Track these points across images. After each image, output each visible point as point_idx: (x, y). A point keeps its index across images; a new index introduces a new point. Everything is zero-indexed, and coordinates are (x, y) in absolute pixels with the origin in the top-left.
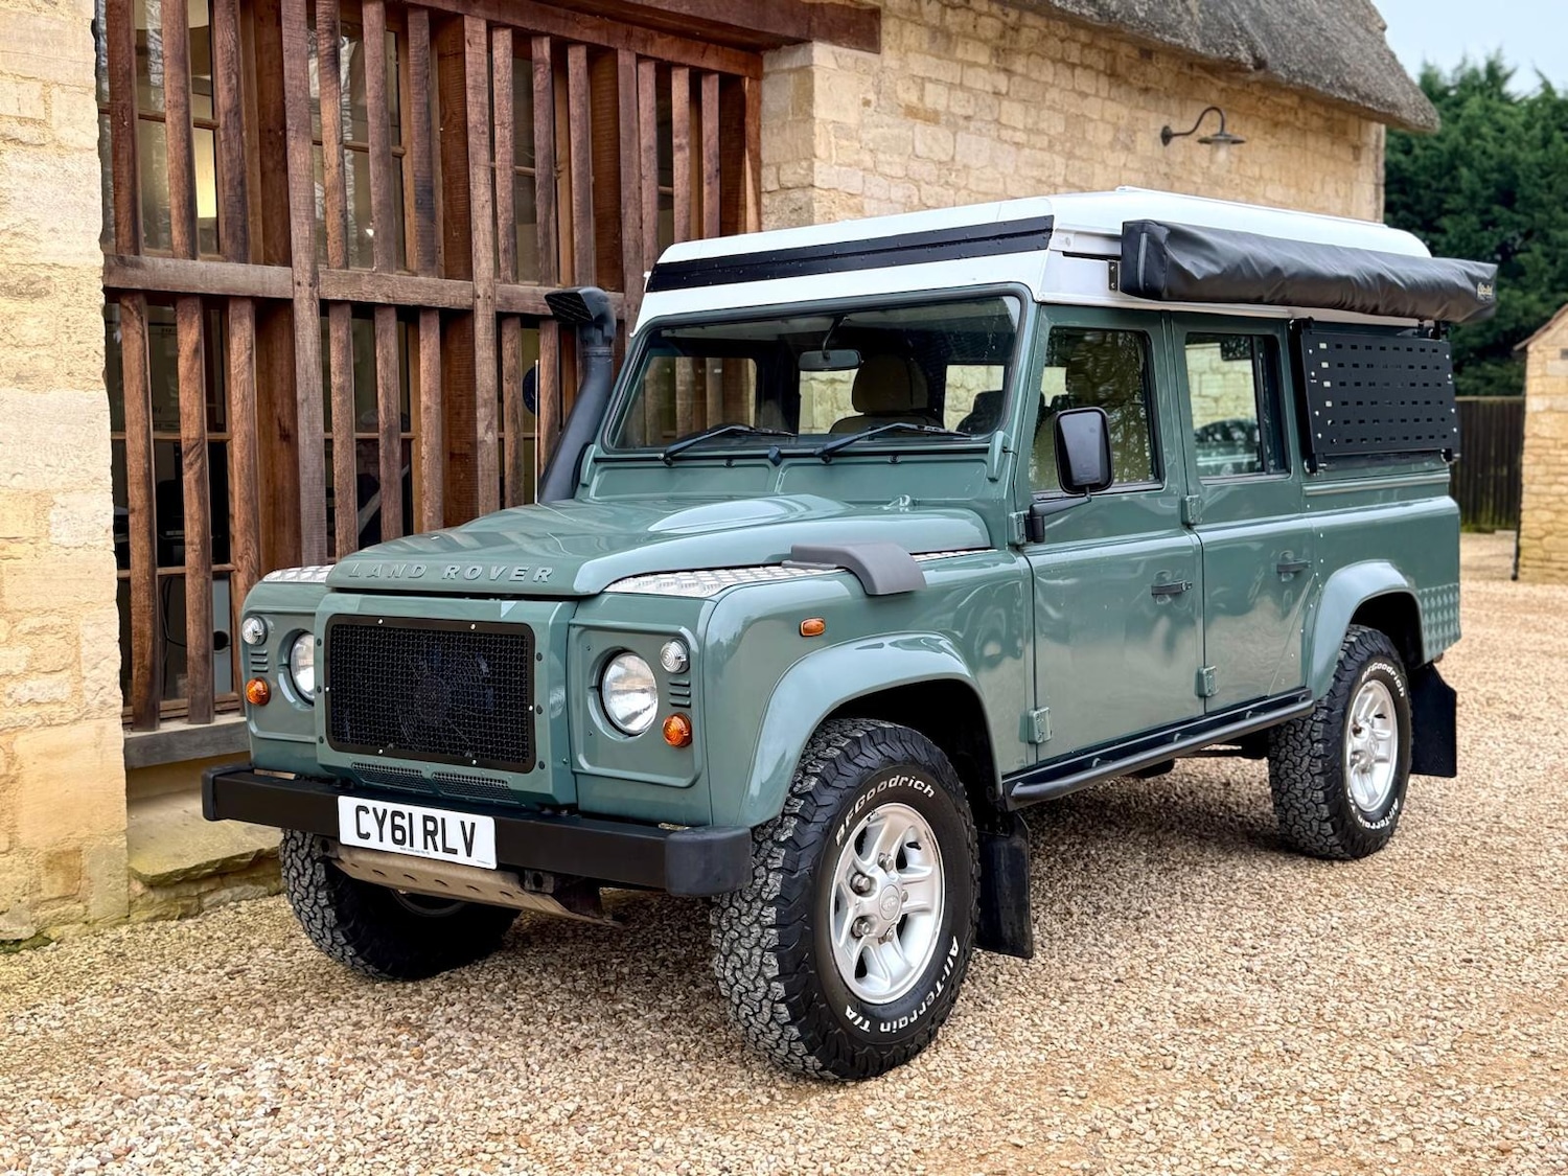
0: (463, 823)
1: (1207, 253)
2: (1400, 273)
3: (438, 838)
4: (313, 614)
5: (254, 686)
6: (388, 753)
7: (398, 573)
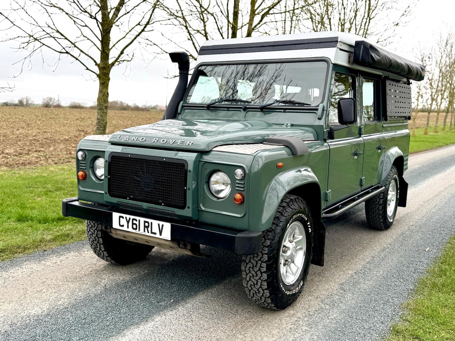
0: (159, 225)
1: (377, 53)
3: (149, 229)
4: (104, 152)
5: (81, 173)
6: (130, 199)
7: (135, 140)
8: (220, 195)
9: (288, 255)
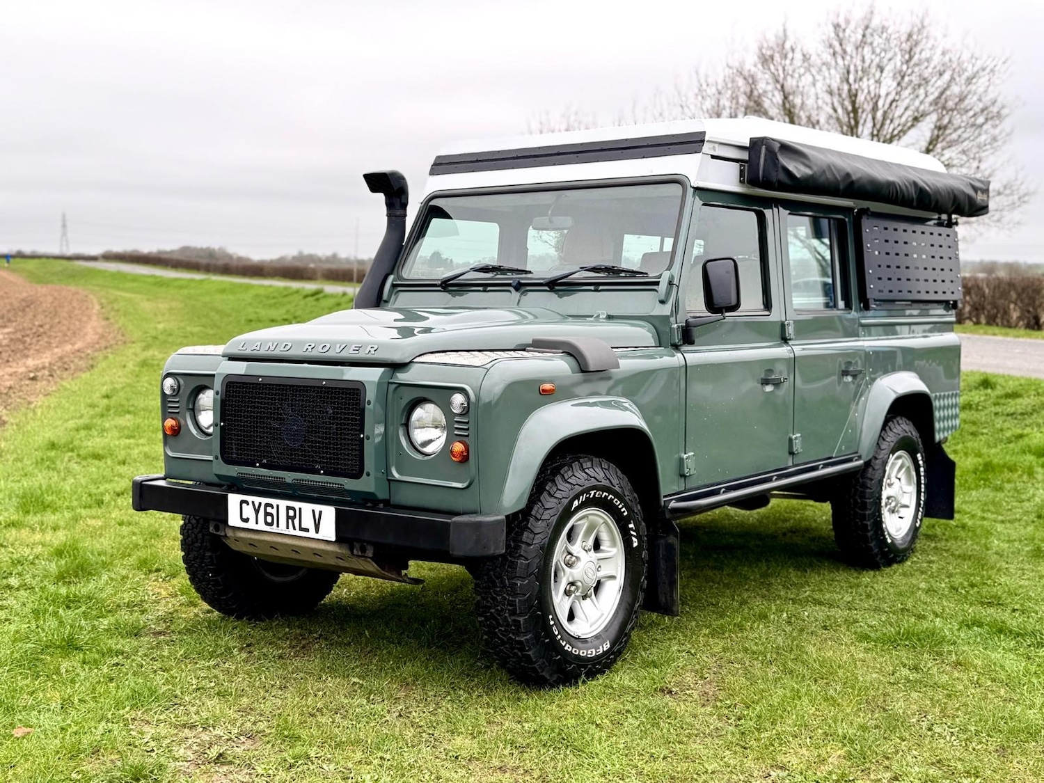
0: (313, 511)
1: (805, 161)
3: (296, 521)
4: (213, 376)
5: (170, 422)
6: (262, 466)
7: (272, 348)
8: (428, 449)
9: (576, 573)
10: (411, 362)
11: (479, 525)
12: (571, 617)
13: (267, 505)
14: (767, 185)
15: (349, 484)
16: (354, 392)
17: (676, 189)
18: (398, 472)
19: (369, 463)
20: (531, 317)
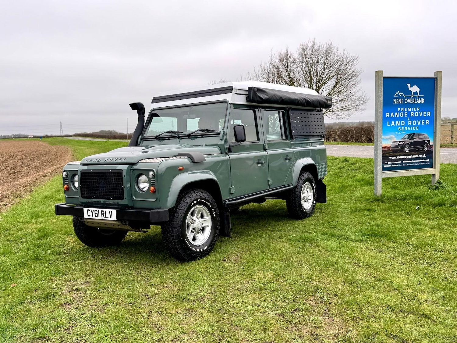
0: (109, 211)
1: (266, 94)
2: (310, 98)
3: (104, 215)
4: (77, 170)
5: (66, 186)
6: (94, 198)
7: (95, 161)
8: (144, 190)
9: (194, 225)
10: (137, 163)
11: (159, 212)
12: (194, 239)
13: (95, 211)
14: (254, 101)
15: (120, 202)
16: (120, 172)
17: (225, 104)
18: (135, 197)
19: (126, 196)
20: (184, 146)
